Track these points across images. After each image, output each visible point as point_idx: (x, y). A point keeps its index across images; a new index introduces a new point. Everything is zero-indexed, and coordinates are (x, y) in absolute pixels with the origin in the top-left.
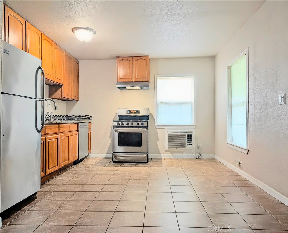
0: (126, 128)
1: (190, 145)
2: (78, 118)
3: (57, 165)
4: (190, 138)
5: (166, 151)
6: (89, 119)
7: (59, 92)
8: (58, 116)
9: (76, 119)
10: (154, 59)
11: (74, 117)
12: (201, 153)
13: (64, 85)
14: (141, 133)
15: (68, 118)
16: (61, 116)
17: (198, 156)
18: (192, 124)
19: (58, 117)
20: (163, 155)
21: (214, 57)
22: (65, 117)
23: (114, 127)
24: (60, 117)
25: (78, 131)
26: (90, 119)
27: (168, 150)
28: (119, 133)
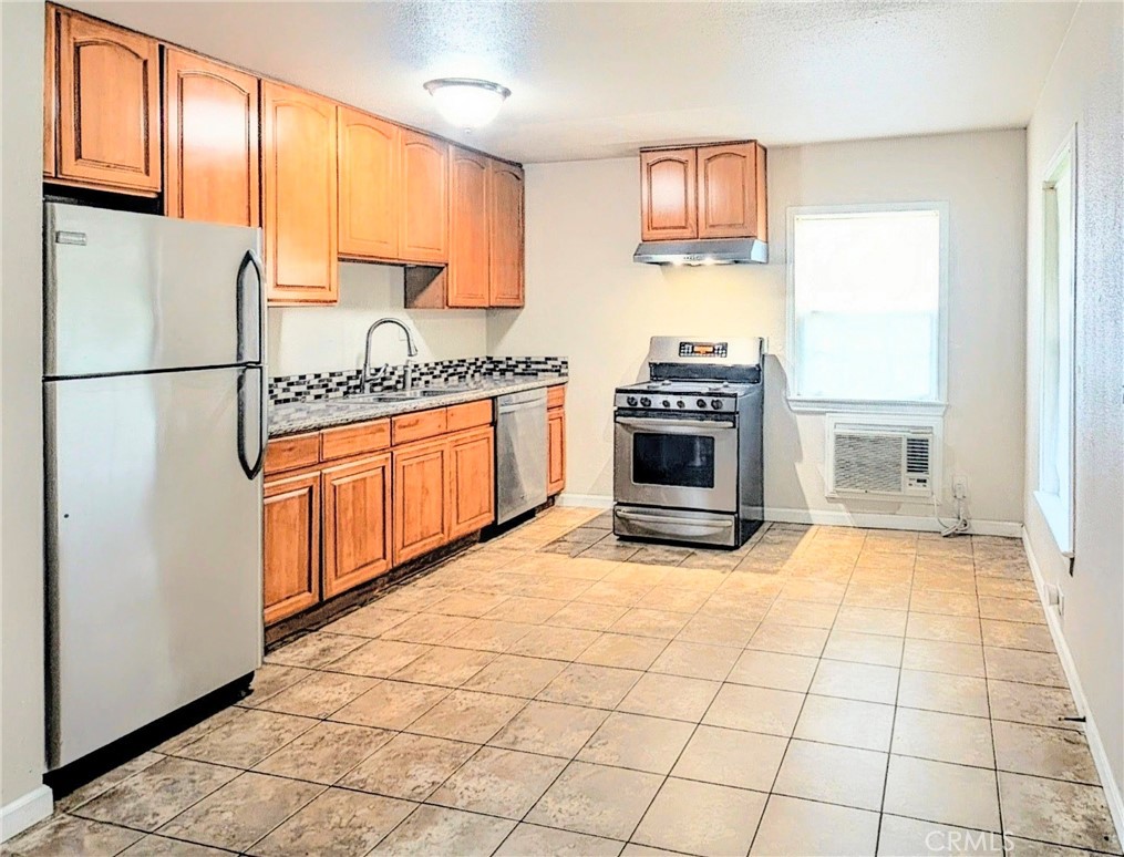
0: (659, 416)
1: (919, 481)
2: (524, 366)
3: (384, 557)
4: (918, 456)
5: (831, 499)
6: (559, 371)
7: (435, 288)
8: (446, 364)
9: (517, 370)
10: (784, 148)
11: (510, 363)
12: (967, 512)
13: (450, 266)
14: (713, 438)
15: (492, 366)
16: (464, 361)
17: (952, 524)
18: (933, 399)
19: (449, 367)
20: (818, 515)
21: (1026, 129)
22: (479, 363)
23: (619, 412)
24: (458, 366)
25: (494, 423)
26: (563, 371)
27: (836, 496)
28: (636, 435)
